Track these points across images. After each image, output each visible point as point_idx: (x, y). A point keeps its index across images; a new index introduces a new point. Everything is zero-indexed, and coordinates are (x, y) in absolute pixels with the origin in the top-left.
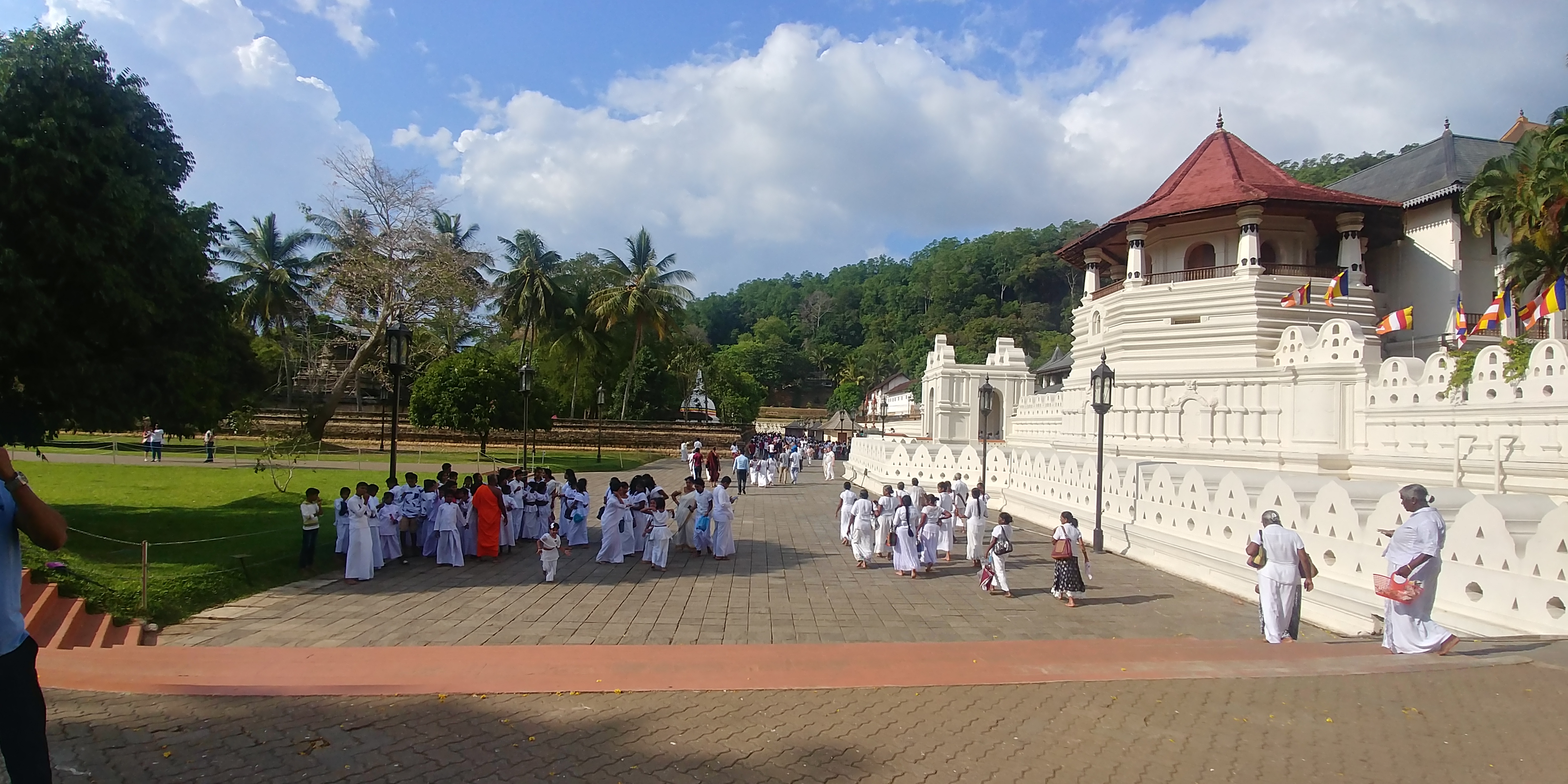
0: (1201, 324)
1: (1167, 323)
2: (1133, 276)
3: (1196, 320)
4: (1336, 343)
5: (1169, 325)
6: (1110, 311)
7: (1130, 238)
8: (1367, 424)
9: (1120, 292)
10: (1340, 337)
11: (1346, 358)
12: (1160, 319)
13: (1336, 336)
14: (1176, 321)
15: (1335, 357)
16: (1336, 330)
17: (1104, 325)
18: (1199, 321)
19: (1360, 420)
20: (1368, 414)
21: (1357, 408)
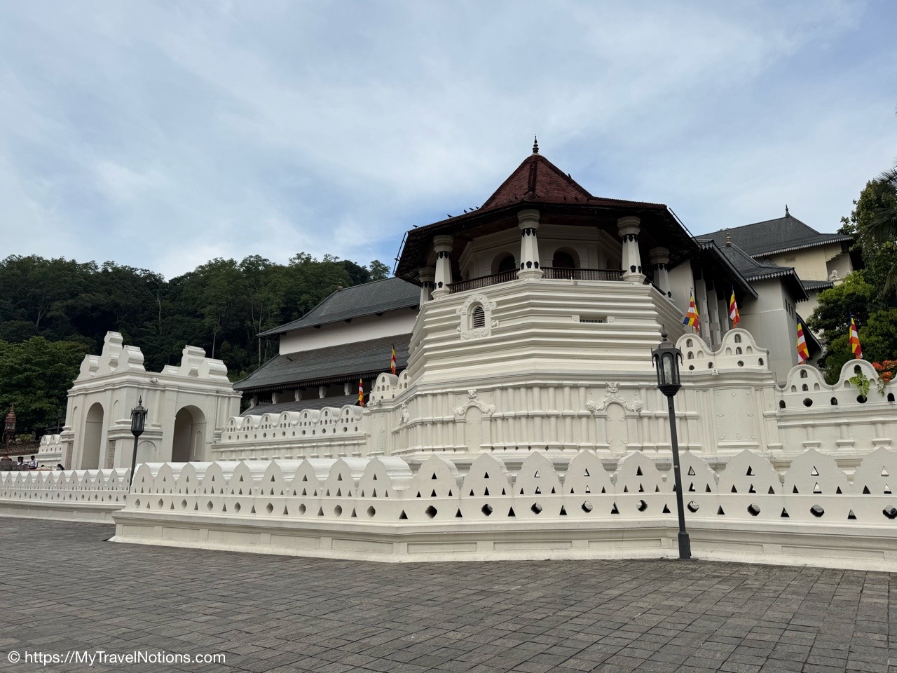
0: (609, 323)
1: (575, 320)
3: (602, 319)
5: (578, 322)
6: (499, 303)
8: (780, 427)
9: (511, 284)
10: (743, 345)
12: (569, 315)
13: (738, 345)
14: (584, 318)
17: (492, 318)
18: (605, 321)
19: (773, 423)
20: (781, 418)
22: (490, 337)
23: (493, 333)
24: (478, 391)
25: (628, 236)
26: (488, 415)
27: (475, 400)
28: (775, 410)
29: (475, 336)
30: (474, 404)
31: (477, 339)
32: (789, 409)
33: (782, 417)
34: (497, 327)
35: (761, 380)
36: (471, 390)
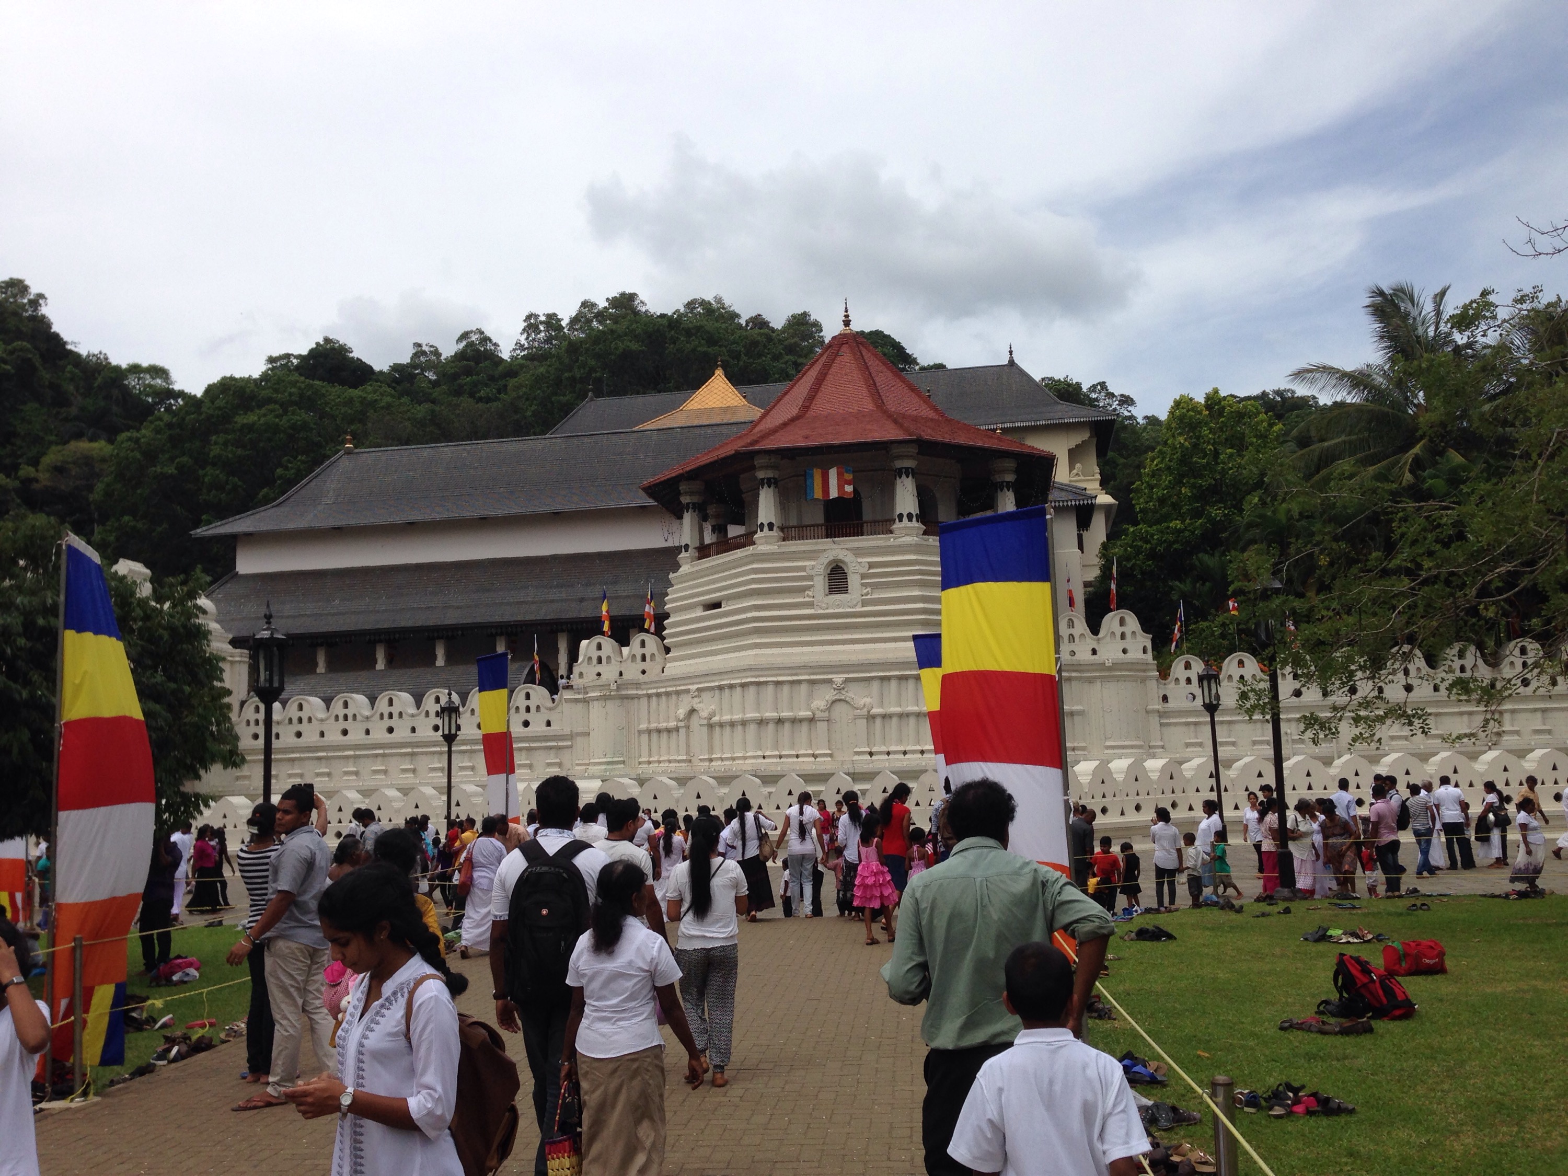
2: (905, 519)
4: (1123, 636)
7: (899, 464)
11: (1135, 654)
15: (1125, 651)
16: (1122, 622)
19: (1155, 721)
20: (1162, 714)
21: (1150, 707)
22: (859, 609)
23: (864, 603)
24: (847, 680)
26: (865, 712)
27: (843, 692)
28: (1158, 706)
29: (838, 606)
30: (843, 697)
31: (841, 610)
32: (1172, 705)
33: (1165, 712)
34: (869, 597)
35: (1144, 671)
36: (838, 678)
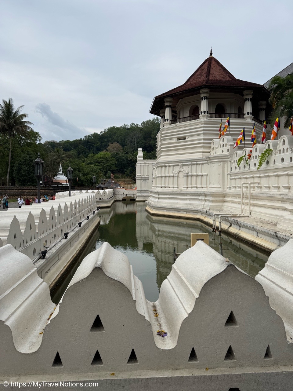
25: (247, 99)
